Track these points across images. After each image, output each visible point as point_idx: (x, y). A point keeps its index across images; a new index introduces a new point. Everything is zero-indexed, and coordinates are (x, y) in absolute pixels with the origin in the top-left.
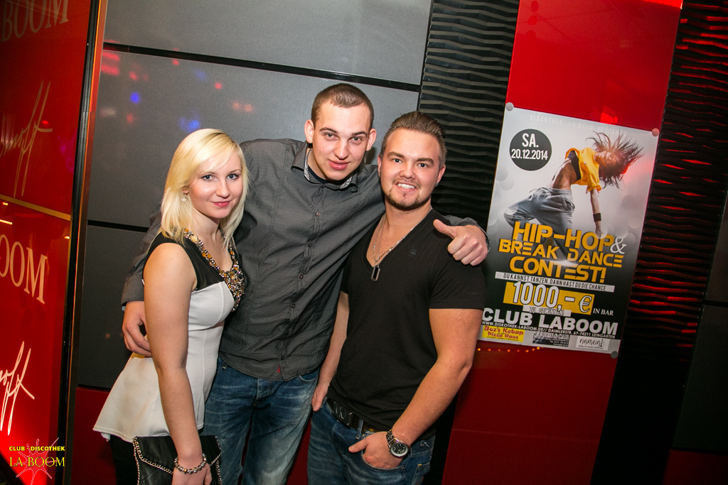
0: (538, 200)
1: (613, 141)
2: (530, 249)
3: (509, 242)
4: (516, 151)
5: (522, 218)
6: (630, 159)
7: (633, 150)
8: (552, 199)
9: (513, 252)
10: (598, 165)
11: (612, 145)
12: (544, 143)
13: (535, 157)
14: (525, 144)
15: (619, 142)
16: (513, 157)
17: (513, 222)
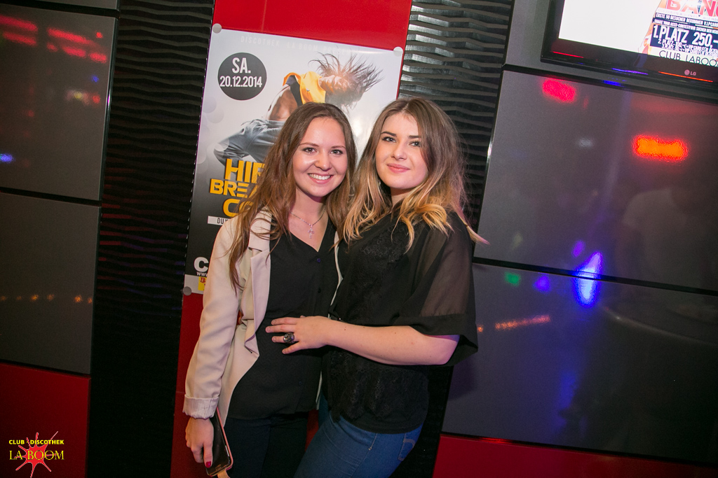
0: (251, 134)
1: (343, 64)
2: (245, 190)
3: (221, 182)
4: (225, 79)
5: (235, 154)
6: (365, 84)
7: (369, 74)
8: (268, 132)
9: (226, 193)
10: (325, 92)
11: (342, 68)
12: (257, 68)
13: (247, 84)
14: (236, 69)
15: (351, 63)
16: (221, 85)
17: (224, 160)
